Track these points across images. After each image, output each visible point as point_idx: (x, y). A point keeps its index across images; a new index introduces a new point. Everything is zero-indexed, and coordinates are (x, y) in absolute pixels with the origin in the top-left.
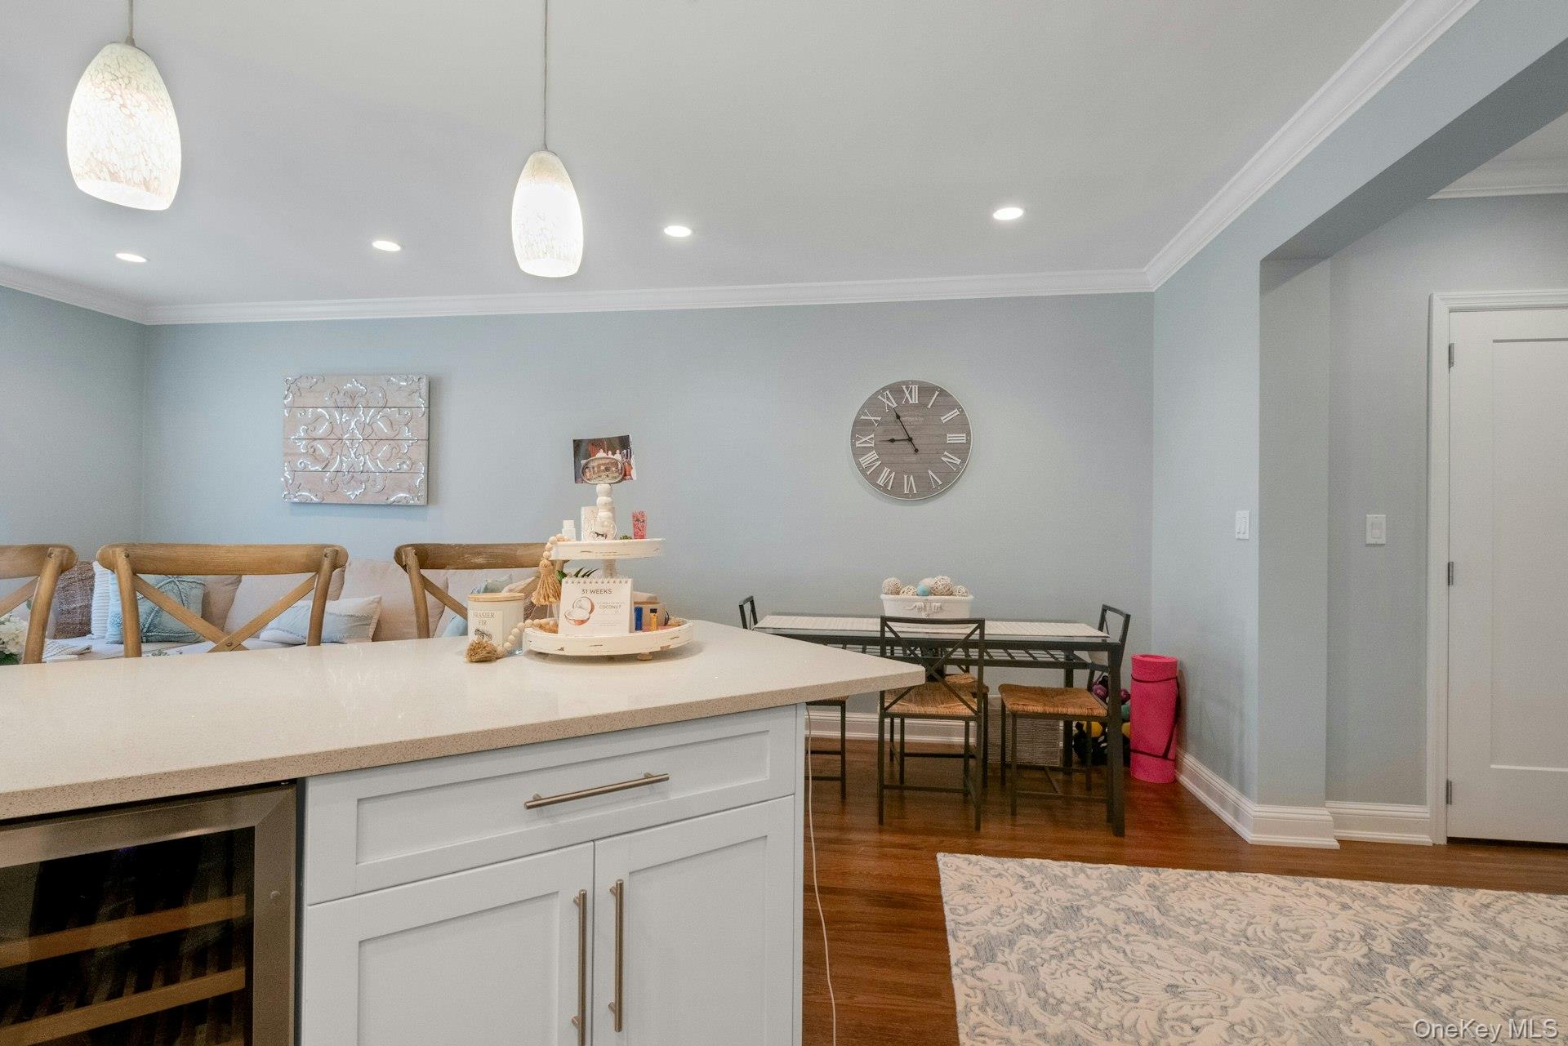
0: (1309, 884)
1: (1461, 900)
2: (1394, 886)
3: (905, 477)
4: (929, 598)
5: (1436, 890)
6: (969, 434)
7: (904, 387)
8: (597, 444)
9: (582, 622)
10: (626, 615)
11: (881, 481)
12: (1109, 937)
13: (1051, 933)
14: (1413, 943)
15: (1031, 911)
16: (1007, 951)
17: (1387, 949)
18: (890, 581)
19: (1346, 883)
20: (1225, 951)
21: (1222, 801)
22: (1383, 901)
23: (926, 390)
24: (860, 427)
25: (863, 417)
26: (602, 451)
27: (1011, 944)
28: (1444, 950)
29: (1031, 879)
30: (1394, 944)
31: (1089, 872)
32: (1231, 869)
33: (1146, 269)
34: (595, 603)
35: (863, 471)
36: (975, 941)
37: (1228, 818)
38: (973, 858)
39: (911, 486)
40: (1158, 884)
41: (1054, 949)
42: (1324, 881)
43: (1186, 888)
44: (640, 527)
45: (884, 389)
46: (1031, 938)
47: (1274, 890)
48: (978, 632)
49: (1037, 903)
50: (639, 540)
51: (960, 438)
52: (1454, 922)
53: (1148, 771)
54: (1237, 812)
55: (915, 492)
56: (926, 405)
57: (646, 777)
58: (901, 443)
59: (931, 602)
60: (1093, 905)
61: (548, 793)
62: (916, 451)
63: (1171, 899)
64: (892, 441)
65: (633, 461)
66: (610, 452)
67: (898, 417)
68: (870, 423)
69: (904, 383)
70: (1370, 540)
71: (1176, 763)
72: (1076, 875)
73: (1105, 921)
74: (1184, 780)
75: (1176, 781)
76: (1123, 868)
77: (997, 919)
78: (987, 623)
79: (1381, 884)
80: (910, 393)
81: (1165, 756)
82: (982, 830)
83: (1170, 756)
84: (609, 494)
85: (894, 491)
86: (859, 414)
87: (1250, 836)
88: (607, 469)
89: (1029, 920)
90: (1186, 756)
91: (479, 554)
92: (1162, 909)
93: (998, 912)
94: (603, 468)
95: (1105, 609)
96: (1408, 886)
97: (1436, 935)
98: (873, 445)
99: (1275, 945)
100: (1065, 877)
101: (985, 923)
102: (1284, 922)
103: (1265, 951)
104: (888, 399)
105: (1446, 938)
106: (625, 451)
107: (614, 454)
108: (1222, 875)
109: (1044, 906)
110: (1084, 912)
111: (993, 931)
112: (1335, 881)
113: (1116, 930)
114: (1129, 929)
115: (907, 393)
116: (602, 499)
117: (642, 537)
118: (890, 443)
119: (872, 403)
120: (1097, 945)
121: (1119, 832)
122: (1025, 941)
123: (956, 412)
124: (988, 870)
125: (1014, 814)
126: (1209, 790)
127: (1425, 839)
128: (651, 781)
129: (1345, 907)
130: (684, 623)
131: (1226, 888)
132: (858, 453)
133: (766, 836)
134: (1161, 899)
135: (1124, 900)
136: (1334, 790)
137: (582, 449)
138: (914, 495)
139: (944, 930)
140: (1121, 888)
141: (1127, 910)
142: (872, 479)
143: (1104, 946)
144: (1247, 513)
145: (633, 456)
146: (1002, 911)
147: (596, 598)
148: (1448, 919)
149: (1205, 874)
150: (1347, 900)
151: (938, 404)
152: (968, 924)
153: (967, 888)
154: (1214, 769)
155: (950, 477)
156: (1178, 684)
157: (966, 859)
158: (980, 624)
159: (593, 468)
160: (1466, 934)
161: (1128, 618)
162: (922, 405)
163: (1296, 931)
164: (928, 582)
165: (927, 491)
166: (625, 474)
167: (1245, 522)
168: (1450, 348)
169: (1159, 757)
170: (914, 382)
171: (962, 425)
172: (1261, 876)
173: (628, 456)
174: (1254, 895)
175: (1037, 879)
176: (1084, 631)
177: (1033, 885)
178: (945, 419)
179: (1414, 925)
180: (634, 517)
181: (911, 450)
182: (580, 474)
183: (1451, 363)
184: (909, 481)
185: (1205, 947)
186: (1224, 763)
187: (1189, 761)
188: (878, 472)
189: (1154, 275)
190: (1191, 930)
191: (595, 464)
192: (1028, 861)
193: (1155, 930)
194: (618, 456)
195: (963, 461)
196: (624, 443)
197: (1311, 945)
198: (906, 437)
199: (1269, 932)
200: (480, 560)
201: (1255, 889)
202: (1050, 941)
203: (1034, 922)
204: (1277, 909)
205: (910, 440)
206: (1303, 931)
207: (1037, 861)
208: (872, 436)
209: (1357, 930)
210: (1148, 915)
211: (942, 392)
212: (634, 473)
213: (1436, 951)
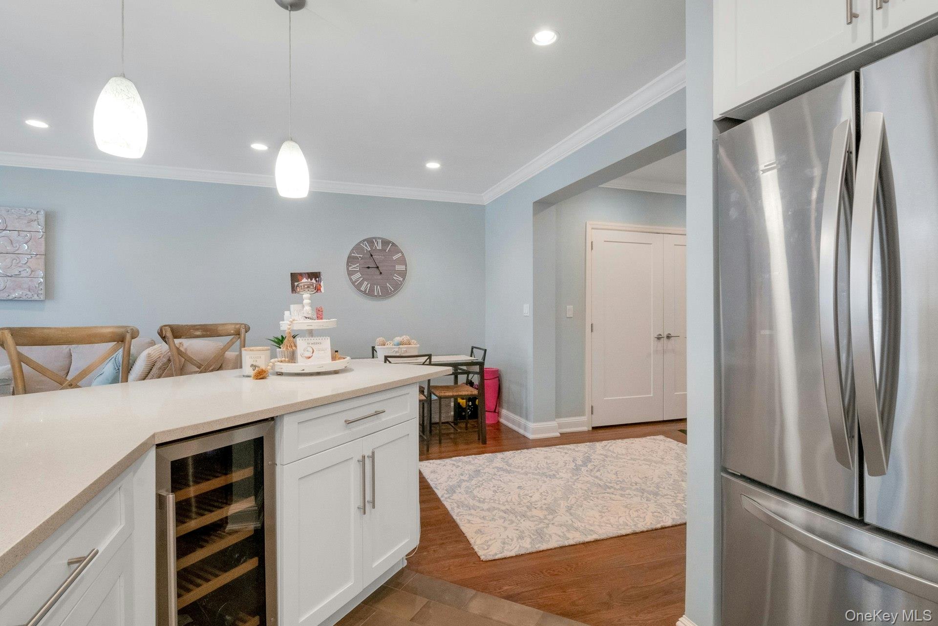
0: (554, 449)
1: (599, 445)
2: (579, 445)
3: (375, 286)
4: (401, 346)
5: (591, 443)
6: (406, 266)
7: (374, 240)
8: (301, 275)
9: (310, 357)
10: (329, 353)
11: (363, 289)
12: (494, 477)
13: (472, 480)
14: (587, 460)
15: (462, 475)
16: (459, 489)
17: (580, 463)
18: (380, 339)
19: (564, 446)
20: (533, 473)
21: (519, 425)
22: (577, 449)
23: (385, 243)
24: (351, 260)
25: (353, 255)
26: (305, 278)
27: (459, 486)
28: (597, 460)
29: (458, 464)
30: (582, 461)
31: (478, 458)
32: (527, 448)
33: (483, 194)
34: (314, 349)
35: (353, 283)
36: (445, 488)
37: (521, 431)
38: (431, 461)
39: (378, 292)
40: (504, 457)
41: (476, 484)
42: (558, 446)
43: (514, 457)
44: (319, 314)
45: (364, 241)
46: (465, 483)
47: (543, 452)
48: (428, 361)
49: (464, 472)
50: (320, 321)
51: (402, 268)
52: (598, 452)
53: (489, 419)
54: (525, 428)
55: (380, 294)
56: (385, 250)
57: (376, 412)
58: (373, 269)
59: (401, 348)
60: (484, 469)
61: (351, 418)
62: (381, 273)
63: (510, 461)
64: (368, 268)
65: (322, 284)
66: (309, 279)
67: (372, 256)
68: (357, 258)
69: (374, 238)
70: (568, 316)
71: (499, 414)
72: (474, 460)
73: (490, 473)
74: (502, 420)
75: (498, 422)
76: (490, 454)
77: (450, 480)
78: (432, 357)
79: (575, 445)
80: (377, 243)
81: (495, 412)
82: (430, 451)
83: (496, 412)
84: (310, 299)
85: (370, 294)
86: (351, 253)
87: (531, 436)
88: (308, 287)
89: (462, 478)
90: (503, 410)
91: (197, 329)
92: (510, 465)
93: (449, 477)
94: (306, 286)
95: (473, 348)
96: (583, 444)
97: (593, 457)
98: (358, 269)
99: (548, 468)
100: (470, 461)
101: (446, 482)
102: (549, 461)
103: (545, 470)
104: (366, 246)
105: (596, 457)
106: (317, 279)
107: (311, 280)
108: (525, 451)
109: (466, 472)
110: (482, 471)
111: (451, 484)
112: (561, 446)
113: (495, 474)
114: (499, 473)
115: (376, 243)
116: (306, 301)
117: (322, 319)
118: (367, 269)
119: (358, 248)
120: (490, 480)
121: (484, 442)
122: (464, 484)
123: (400, 255)
124: (439, 464)
125: (440, 443)
126: (513, 422)
127: (585, 429)
128: (377, 413)
129: (566, 453)
130: (346, 358)
131: (528, 455)
132: (350, 273)
133: (408, 434)
134: (507, 462)
135: (494, 465)
136: (558, 415)
137: (295, 277)
138: (380, 296)
139: (431, 488)
140: (492, 461)
141: (497, 467)
142: (358, 287)
143: (493, 480)
144: (528, 305)
145: (322, 282)
146: (451, 477)
147: (314, 347)
148: (596, 451)
149: (519, 451)
150: (566, 451)
151: (392, 250)
152: (439, 484)
153: (434, 472)
154: (515, 412)
155: (397, 287)
156: (499, 380)
157: (429, 462)
158: (430, 356)
159: (301, 286)
160: (601, 454)
161: (485, 351)
162: (383, 250)
163: (553, 463)
164: (398, 339)
165: (386, 294)
166: (318, 289)
167: (527, 309)
168: (592, 243)
169: (492, 412)
170: (379, 238)
171: (403, 261)
172: (538, 448)
173: (319, 281)
174: (537, 455)
175: (460, 464)
176: (466, 358)
177: (459, 466)
178: (395, 258)
179: (587, 455)
180: (317, 309)
181: (378, 273)
182: (294, 289)
183: (592, 249)
184: (377, 289)
185: (526, 473)
186: (519, 409)
187: (504, 412)
188: (361, 284)
189: (486, 198)
190: (520, 470)
191: (302, 285)
192: (454, 458)
193: (509, 472)
194: (314, 281)
195: (404, 279)
196: (315, 276)
197: (559, 466)
198: (375, 266)
199: (545, 465)
200: (198, 333)
201: (537, 453)
202: (473, 482)
203: (466, 478)
204: (546, 458)
205: (378, 267)
206: (555, 463)
207: (457, 458)
208: (358, 264)
209: (571, 459)
210: (504, 468)
211: (393, 244)
212: (322, 289)
213: (594, 461)
